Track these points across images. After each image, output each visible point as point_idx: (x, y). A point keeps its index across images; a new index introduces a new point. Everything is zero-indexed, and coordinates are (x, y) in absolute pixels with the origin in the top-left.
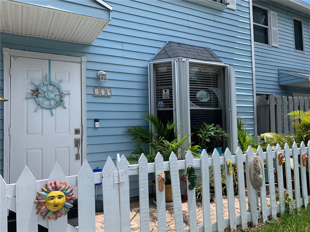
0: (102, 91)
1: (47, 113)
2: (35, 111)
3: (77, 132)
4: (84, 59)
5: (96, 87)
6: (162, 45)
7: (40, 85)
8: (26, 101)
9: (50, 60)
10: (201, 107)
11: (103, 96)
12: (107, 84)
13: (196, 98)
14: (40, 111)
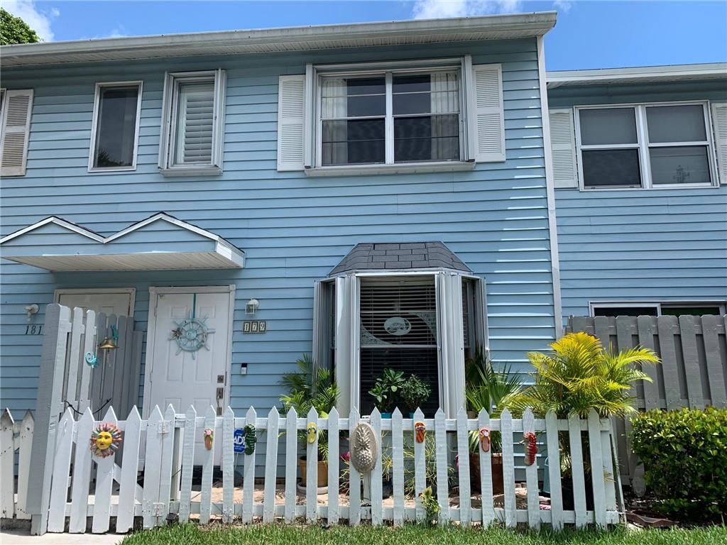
0: (254, 326)
1: (189, 355)
2: (177, 355)
3: (220, 379)
4: (232, 287)
5: (246, 321)
6: (346, 251)
7: (181, 324)
8: (168, 343)
9: (195, 294)
10: (393, 344)
11: (253, 333)
12: (260, 316)
13: (384, 329)
14: (182, 352)
